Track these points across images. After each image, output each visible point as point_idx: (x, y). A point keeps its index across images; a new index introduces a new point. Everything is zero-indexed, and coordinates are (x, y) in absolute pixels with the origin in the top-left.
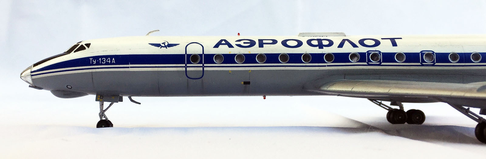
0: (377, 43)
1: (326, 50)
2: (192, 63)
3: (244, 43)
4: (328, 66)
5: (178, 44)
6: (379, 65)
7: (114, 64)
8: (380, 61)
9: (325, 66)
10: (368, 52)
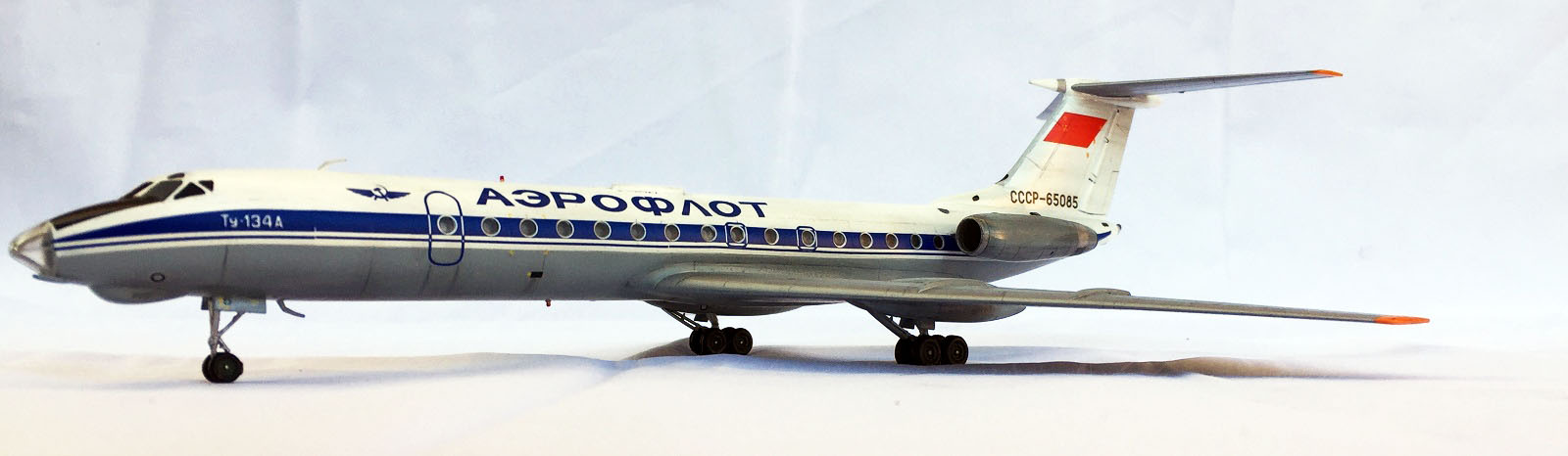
0: (737, 211)
1: (666, 219)
2: (442, 232)
3: (530, 198)
4: (673, 246)
6: (746, 247)
7: (279, 229)
8: (745, 241)
9: (667, 247)
10: (727, 224)
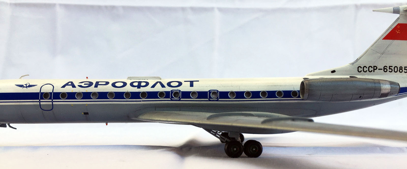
0: (180, 84)
1: (142, 90)
2: (44, 98)
3: (85, 84)
4: (143, 101)
5: (36, 85)
6: (179, 100)
8: (179, 98)
9: (141, 101)
10: (171, 91)
